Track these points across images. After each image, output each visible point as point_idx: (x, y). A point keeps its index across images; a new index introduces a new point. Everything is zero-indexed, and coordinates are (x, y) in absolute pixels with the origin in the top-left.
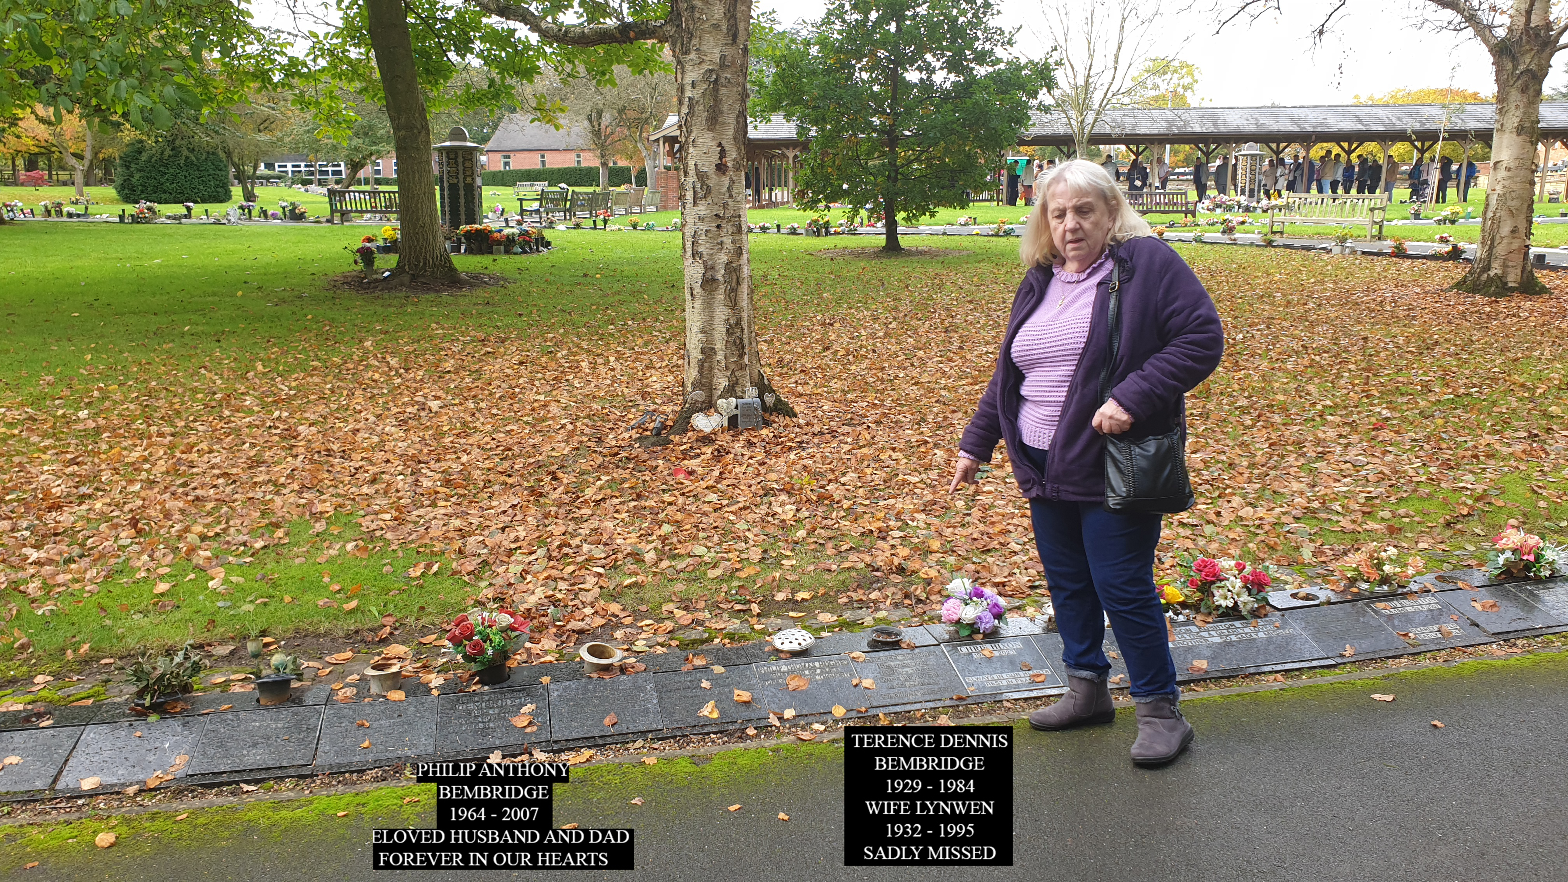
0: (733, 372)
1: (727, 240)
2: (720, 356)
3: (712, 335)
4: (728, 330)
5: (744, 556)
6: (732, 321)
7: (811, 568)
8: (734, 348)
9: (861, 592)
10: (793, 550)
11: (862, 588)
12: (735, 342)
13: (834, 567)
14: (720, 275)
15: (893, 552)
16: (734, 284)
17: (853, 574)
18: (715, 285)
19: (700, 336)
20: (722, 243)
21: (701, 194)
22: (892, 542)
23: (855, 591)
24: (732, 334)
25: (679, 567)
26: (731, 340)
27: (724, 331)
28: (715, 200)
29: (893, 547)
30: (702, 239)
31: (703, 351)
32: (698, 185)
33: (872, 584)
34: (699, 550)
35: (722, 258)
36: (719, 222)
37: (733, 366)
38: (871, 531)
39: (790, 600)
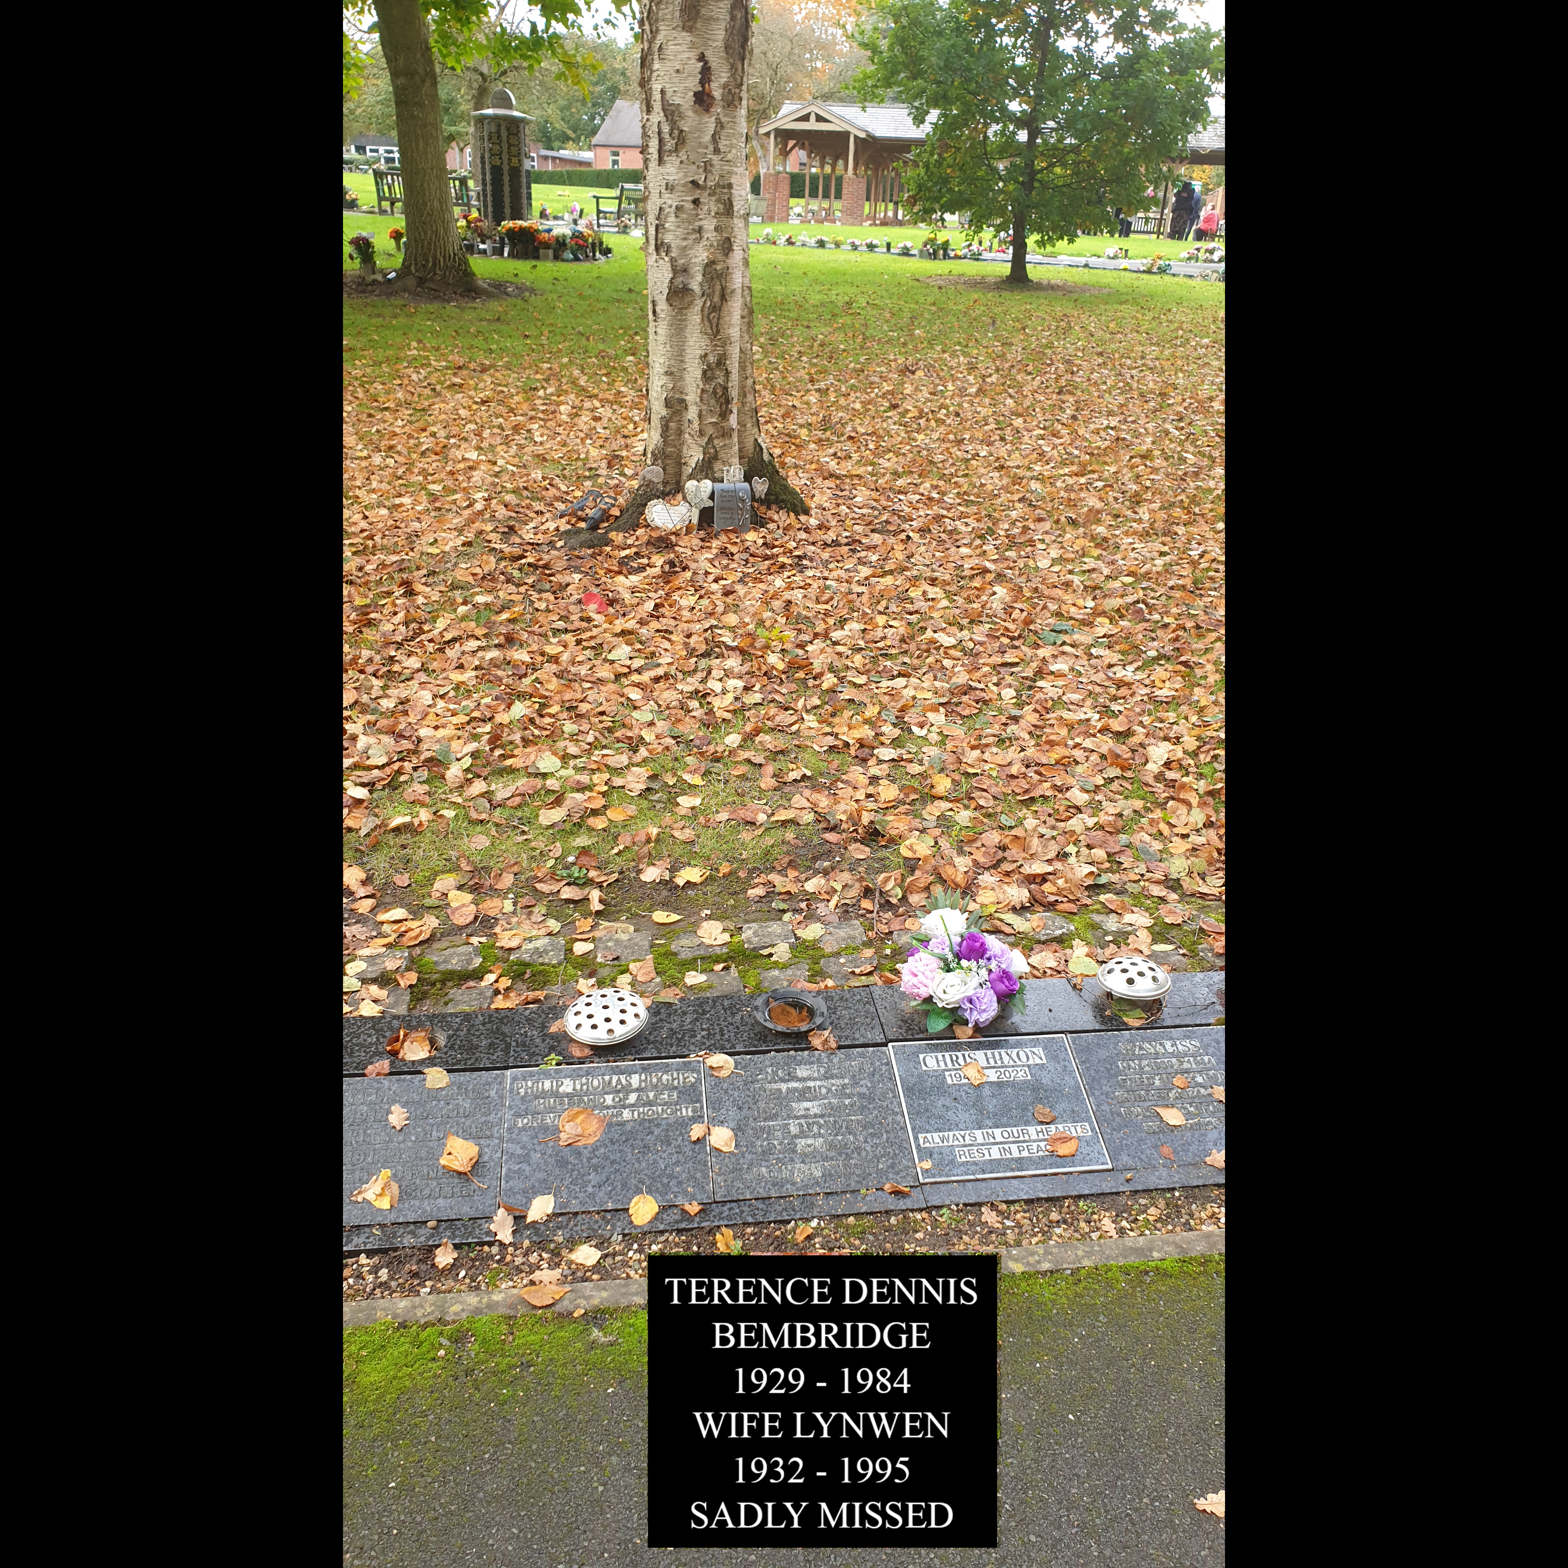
0: (710, 440)
1: (709, 225)
2: (692, 413)
3: (682, 378)
4: (704, 372)
5: (618, 781)
6: (712, 359)
7: (723, 816)
8: (713, 402)
9: (792, 874)
10: (707, 773)
11: (795, 868)
12: (715, 392)
13: (762, 818)
14: (696, 283)
15: (871, 790)
16: (716, 299)
17: (790, 835)
18: (688, 299)
19: (665, 379)
20: (700, 230)
21: (670, 144)
22: (874, 771)
23: (783, 872)
24: (712, 378)
25: (500, 796)
26: (710, 388)
27: (699, 374)
28: (693, 157)
29: (874, 780)
30: (671, 222)
31: (668, 403)
32: (666, 129)
33: (815, 859)
34: (548, 762)
35: (700, 256)
36: (697, 194)
37: (710, 431)
38: (847, 745)
39: (667, 883)
